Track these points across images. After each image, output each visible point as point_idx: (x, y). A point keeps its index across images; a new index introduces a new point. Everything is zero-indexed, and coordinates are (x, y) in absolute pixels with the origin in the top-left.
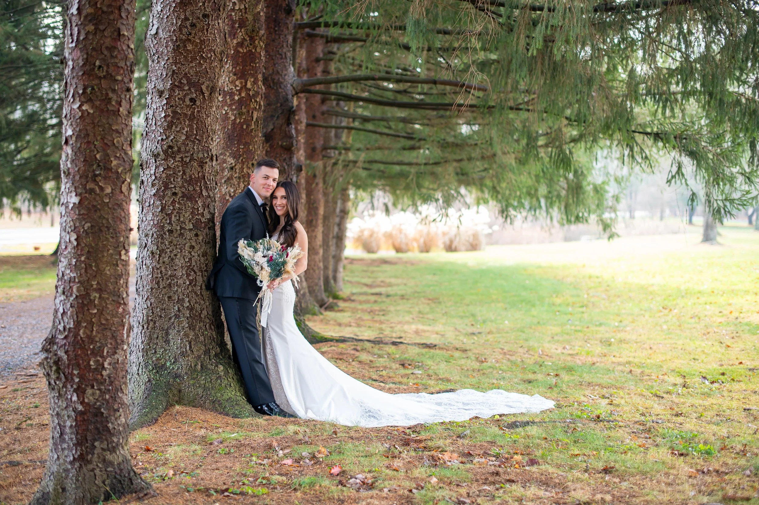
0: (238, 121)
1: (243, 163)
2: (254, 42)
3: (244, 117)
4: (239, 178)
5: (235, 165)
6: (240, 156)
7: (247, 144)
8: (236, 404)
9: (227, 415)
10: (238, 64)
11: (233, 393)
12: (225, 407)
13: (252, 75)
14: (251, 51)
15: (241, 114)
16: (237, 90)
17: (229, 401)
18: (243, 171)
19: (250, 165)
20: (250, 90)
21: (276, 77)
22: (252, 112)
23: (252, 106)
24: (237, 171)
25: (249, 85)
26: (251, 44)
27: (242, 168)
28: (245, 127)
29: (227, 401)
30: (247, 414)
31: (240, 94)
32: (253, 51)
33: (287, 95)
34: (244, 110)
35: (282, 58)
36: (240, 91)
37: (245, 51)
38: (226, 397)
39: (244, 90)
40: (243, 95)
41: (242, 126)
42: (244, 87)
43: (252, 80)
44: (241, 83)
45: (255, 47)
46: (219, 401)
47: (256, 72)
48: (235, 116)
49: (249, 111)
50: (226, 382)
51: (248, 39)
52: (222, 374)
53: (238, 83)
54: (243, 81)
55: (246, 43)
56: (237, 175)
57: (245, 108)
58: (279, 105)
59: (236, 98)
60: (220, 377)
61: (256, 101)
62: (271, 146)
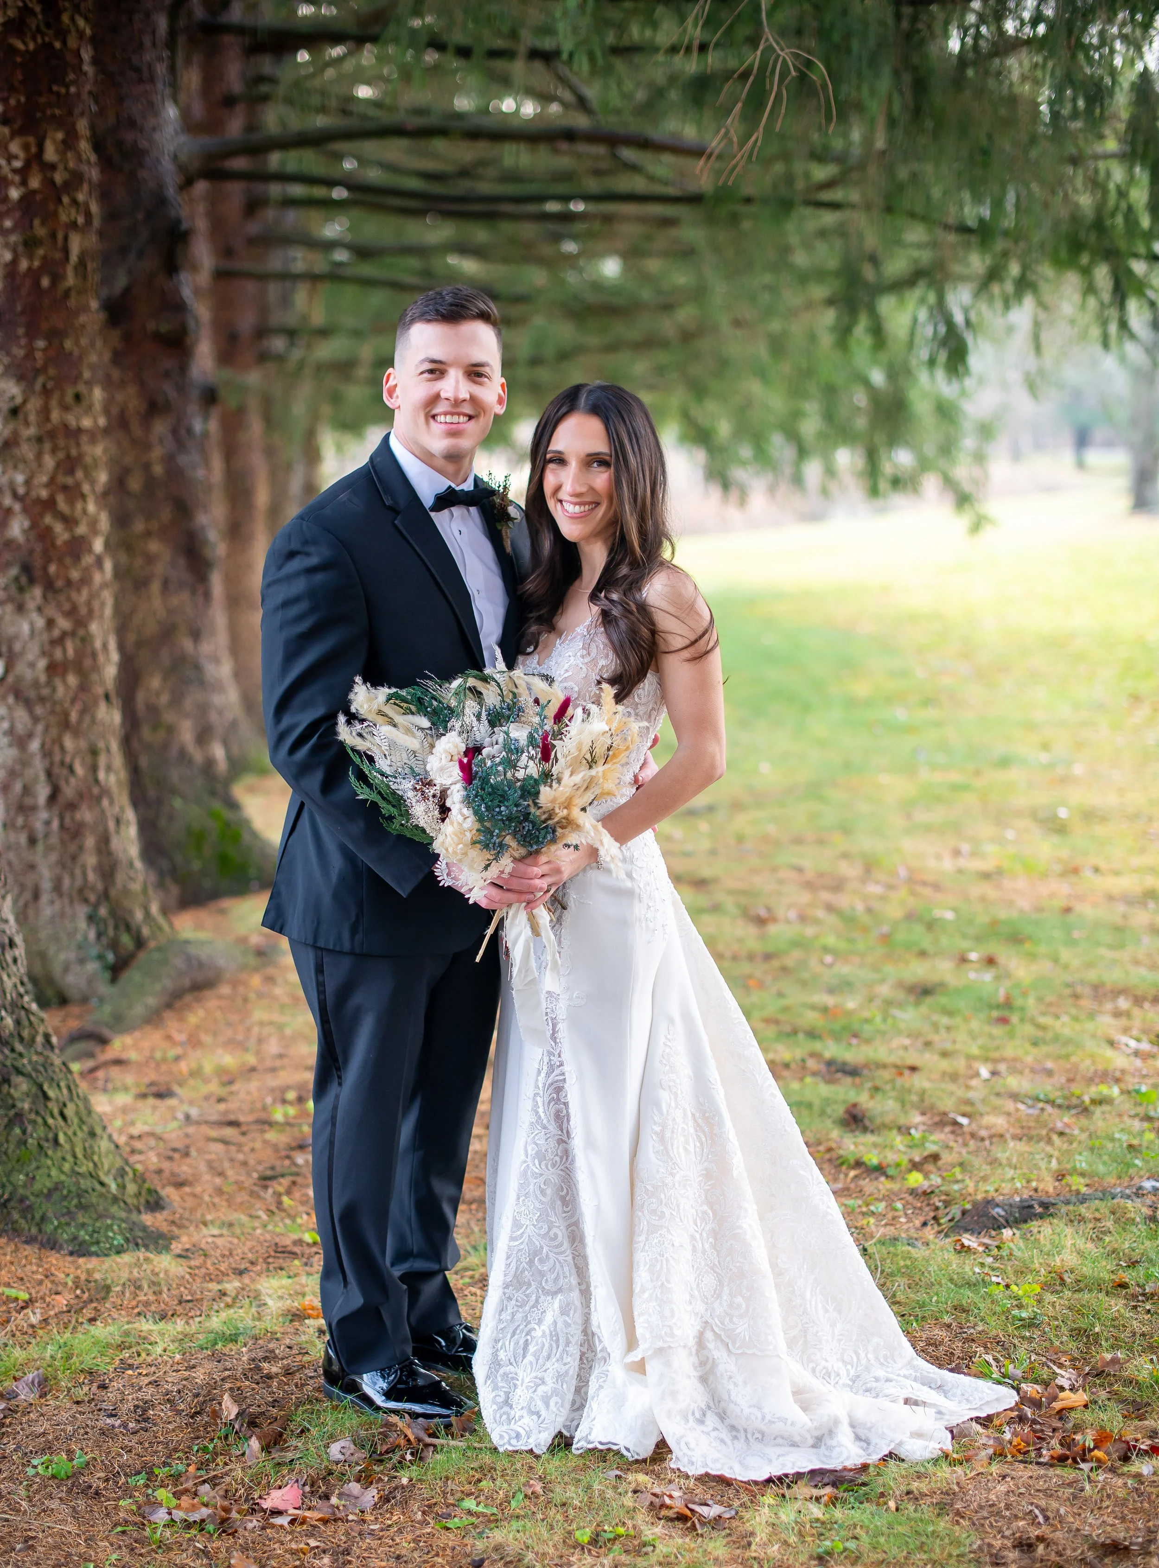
0: (24, 265)
1: (46, 392)
2: (58, 19)
3: (41, 252)
4: (39, 440)
5: (25, 402)
6: (38, 372)
7: (55, 336)
8: (81, 1206)
9: (52, 1245)
10: (12, 89)
11: (67, 1167)
12: (43, 1218)
13: (58, 122)
14: (50, 45)
15: (30, 244)
16: (14, 171)
17: (56, 1196)
18: (48, 419)
19: (69, 398)
20: (53, 167)
21: (129, 137)
22: (66, 238)
23: (63, 218)
24: (32, 418)
25: (50, 154)
26: (48, 26)
27: (45, 413)
28: (45, 282)
29: (49, 1195)
30: (119, 1240)
31: (24, 183)
32: (58, 45)
33: (161, 186)
34: (40, 231)
35: (140, 81)
36: (24, 173)
37: (31, 46)
38: (42, 1183)
39: (35, 168)
40: (35, 183)
41: (37, 284)
42: (35, 159)
43: (60, 136)
44: (26, 147)
45: (62, 35)
46: (22, 1200)
47: (70, 113)
48: (14, 251)
49: (53, 236)
50: (41, 1131)
51: (38, 9)
52: (26, 1106)
53: (15, 147)
54: (31, 140)
55: (33, 23)
56: (32, 431)
57: (43, 223)
58: (140, 216)
59: (14, 194)
60: (19, 1116)
61: (75, 202)
62: (127, 337)
